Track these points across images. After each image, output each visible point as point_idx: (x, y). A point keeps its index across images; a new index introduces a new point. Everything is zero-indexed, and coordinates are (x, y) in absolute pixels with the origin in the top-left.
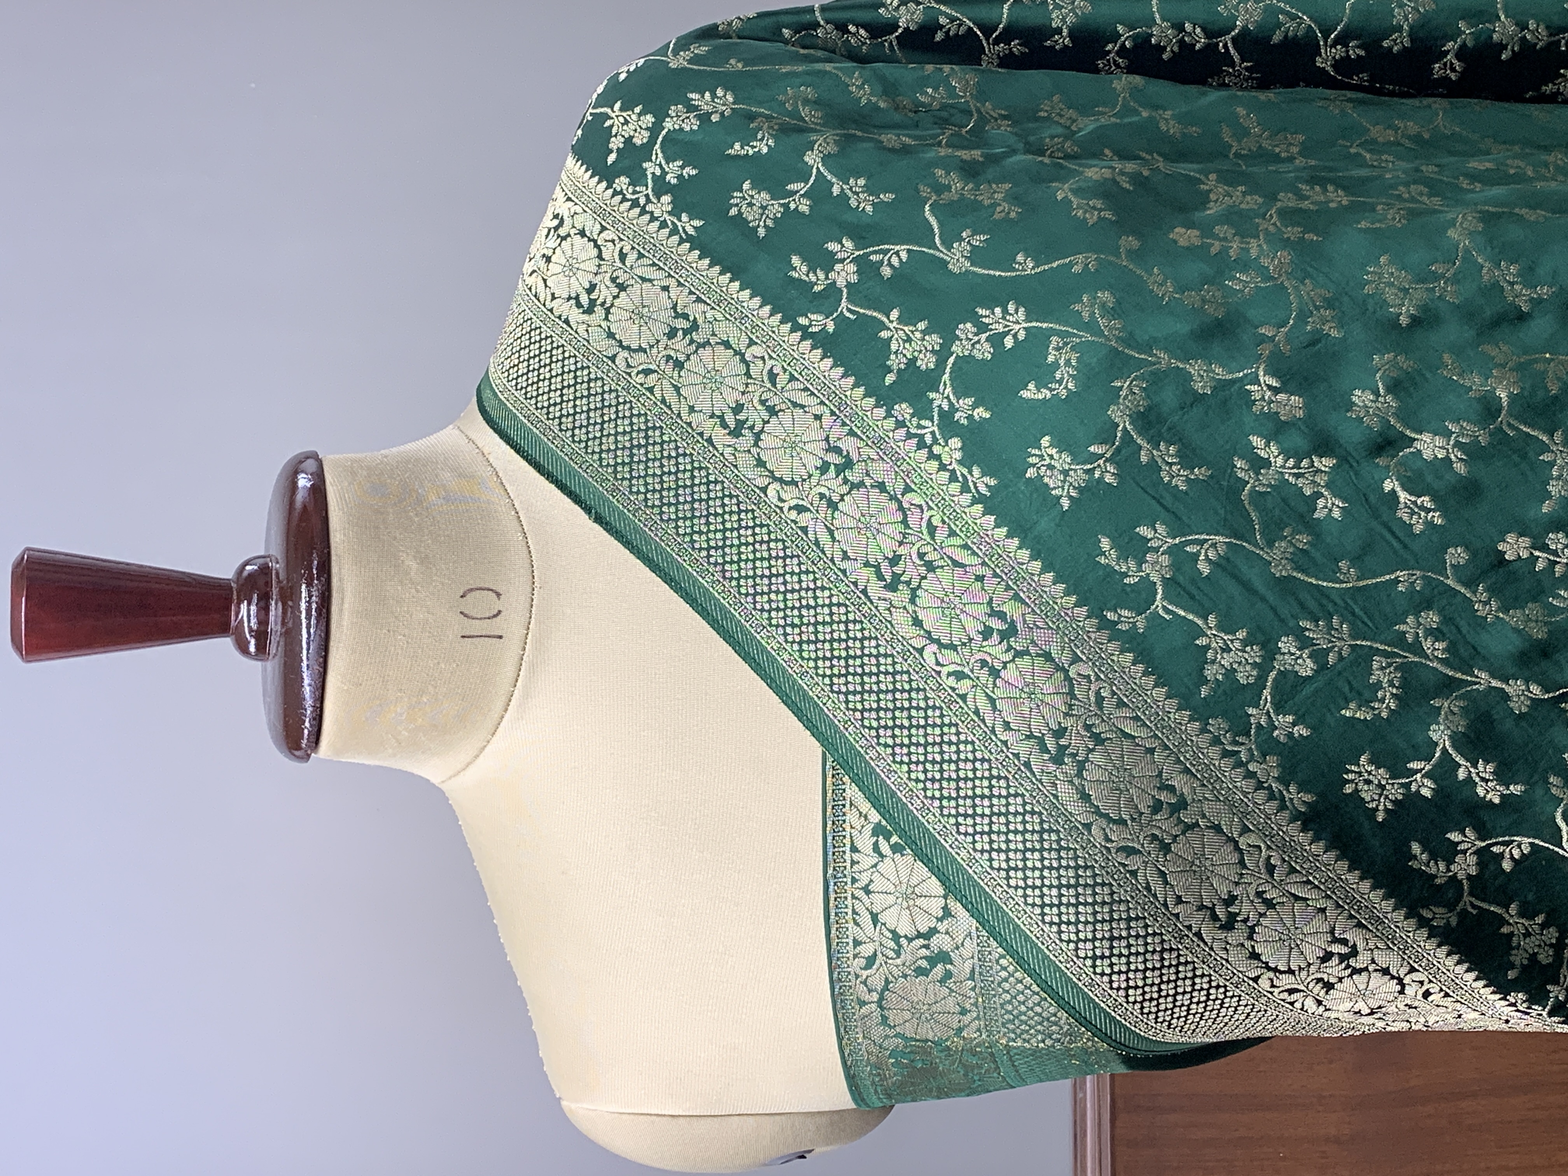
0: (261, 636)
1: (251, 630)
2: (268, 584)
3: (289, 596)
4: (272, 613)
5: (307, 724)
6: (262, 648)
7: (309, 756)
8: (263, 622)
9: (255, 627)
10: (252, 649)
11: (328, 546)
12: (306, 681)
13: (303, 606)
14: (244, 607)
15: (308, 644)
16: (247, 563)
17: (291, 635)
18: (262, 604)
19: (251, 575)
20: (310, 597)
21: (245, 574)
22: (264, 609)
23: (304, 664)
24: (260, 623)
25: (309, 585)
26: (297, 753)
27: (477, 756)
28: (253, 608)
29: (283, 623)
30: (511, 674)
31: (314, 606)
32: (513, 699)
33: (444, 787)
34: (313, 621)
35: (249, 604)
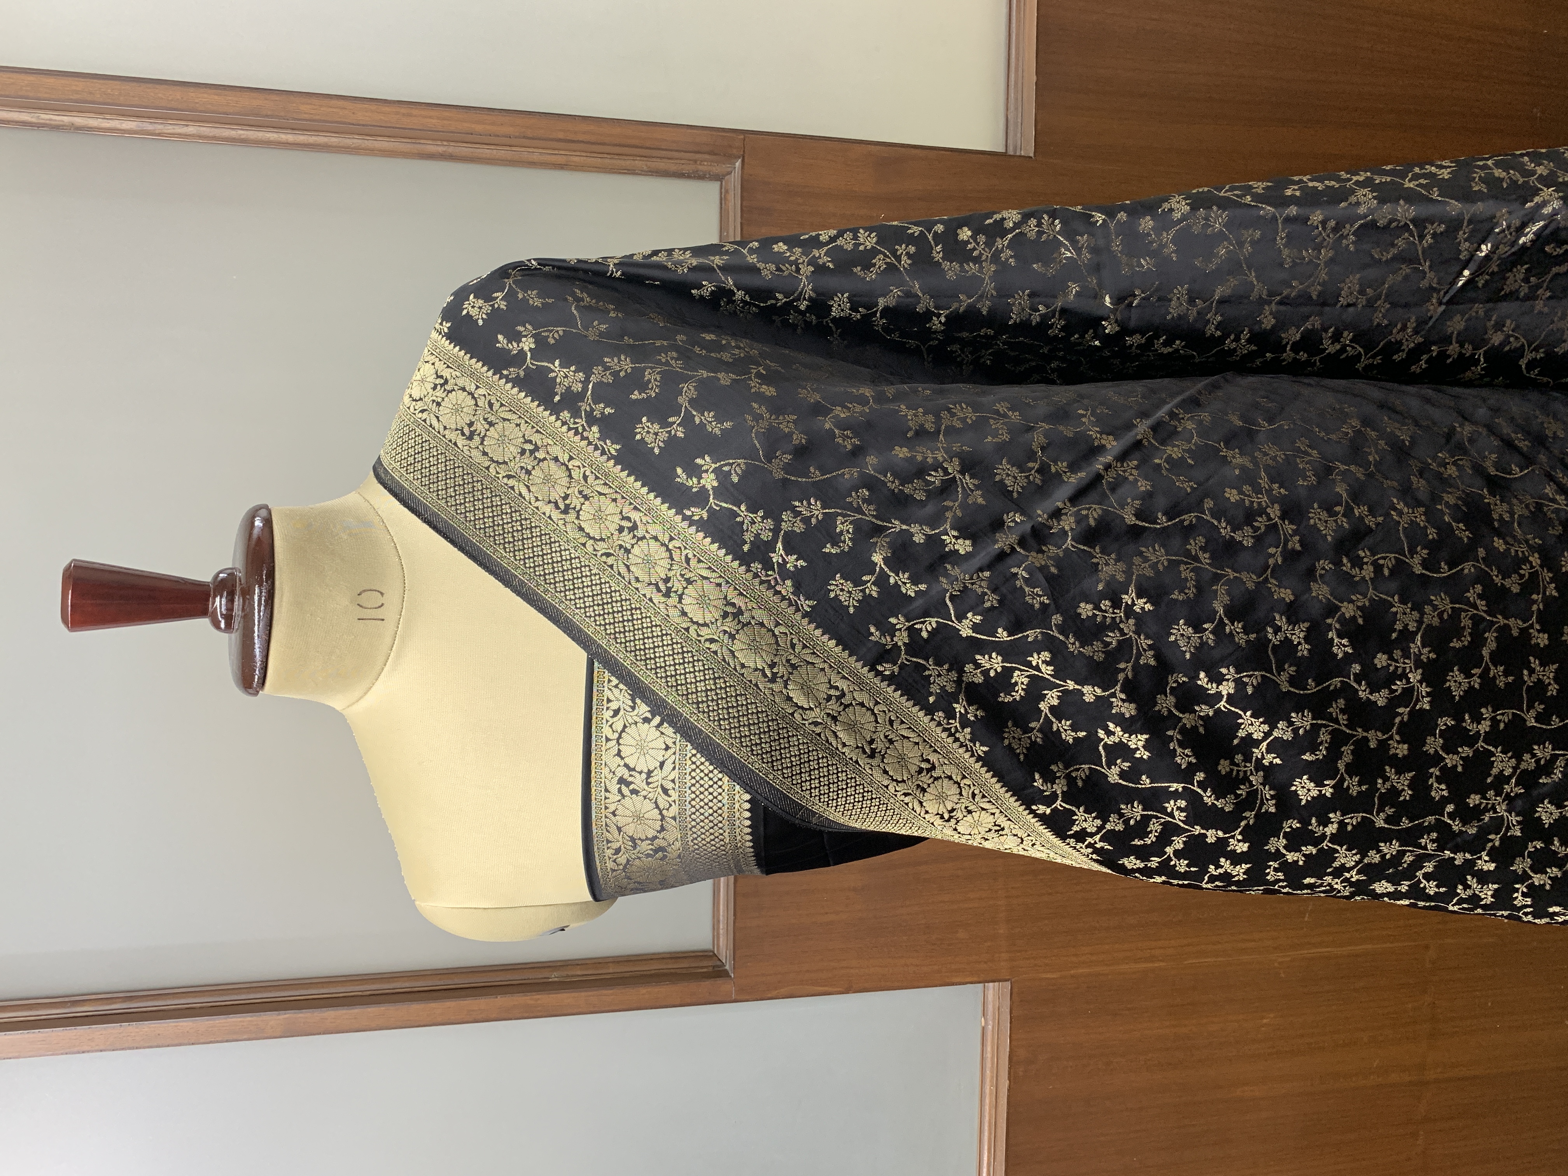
0: (229, 618)
1: (222, 614)
2: (234, 586)
3: (247, 593)
4: (236, 603)
5: (257, 672)
6: (229, 625)
7: (258, 692)
8: (230, 609)
9: (224, 612)
10: (223, 625)
11: (273, 562)
12: (257, 646)
13: (256, 598)
14: (218, 599)
15: (259, 622)
16: (221, 572)
17: (248, 618)
18: (229, 598)
19: (223, 580)
20: (261, 592)
21: (219, 579)
22: (231, 601)
23: (256, 634)
24: (227, 609)
25: (260, 586)
26: (250, 691)
27: (365, 693)
28: (224, 601)
29: (243, 610)
30: (388, 640)
31: (263, 598)
32: (390, 658)
33: (344, 713)
34: (262, 608)
35: (221, 598)
